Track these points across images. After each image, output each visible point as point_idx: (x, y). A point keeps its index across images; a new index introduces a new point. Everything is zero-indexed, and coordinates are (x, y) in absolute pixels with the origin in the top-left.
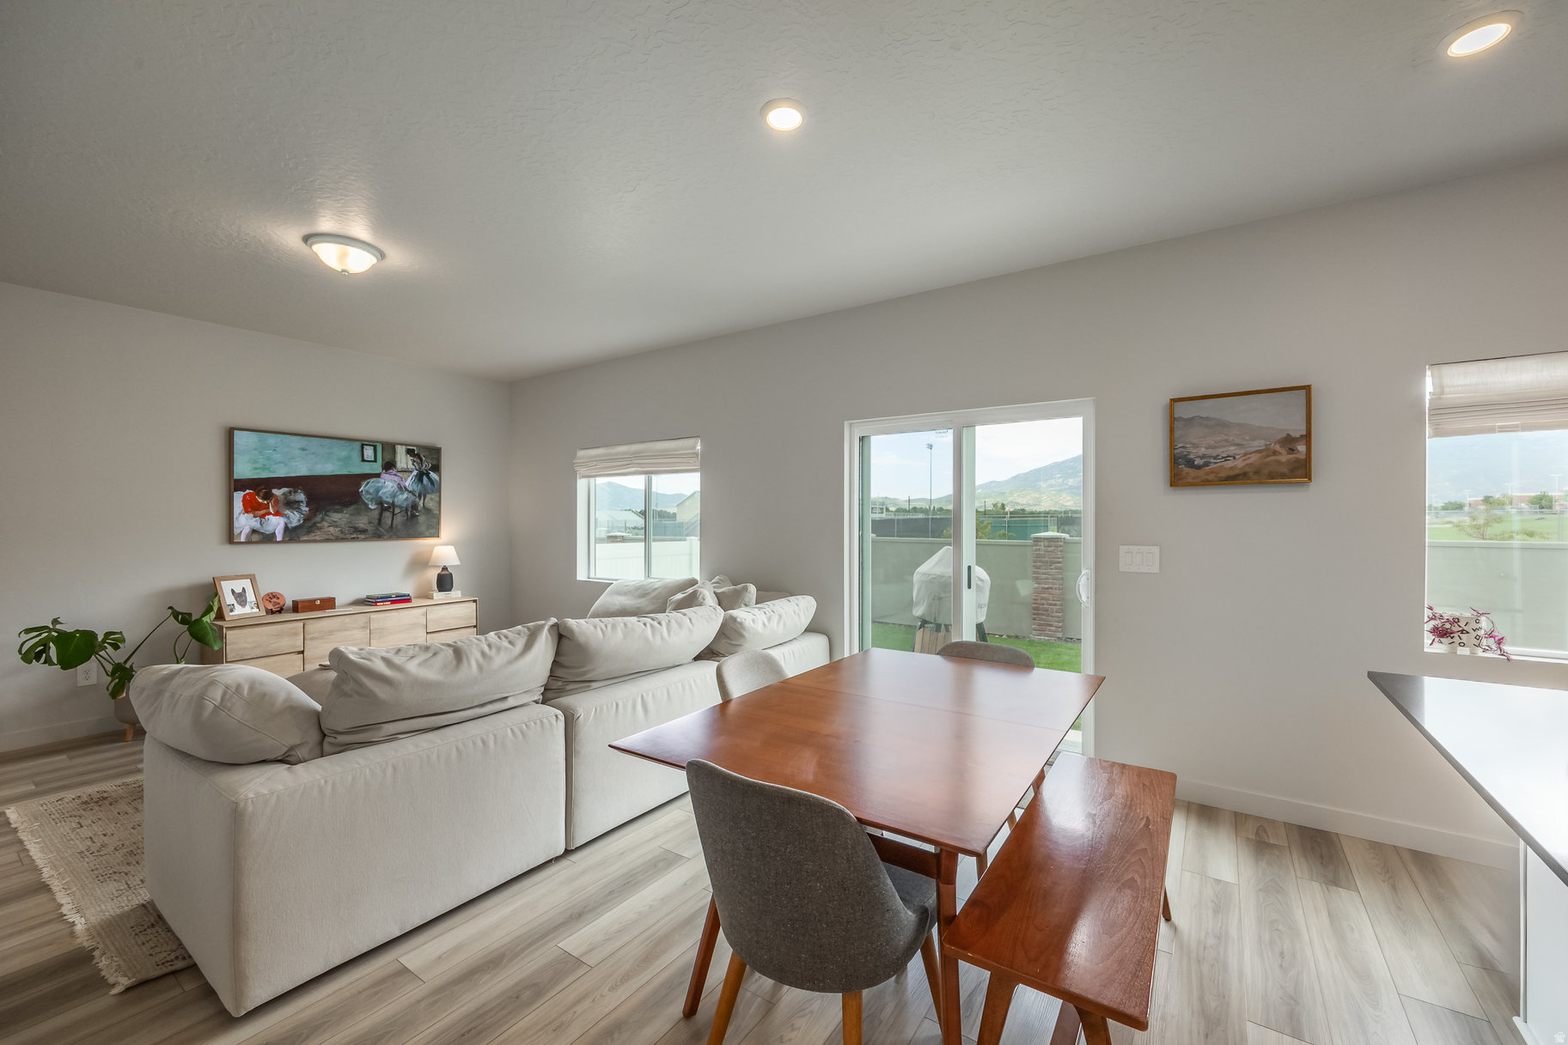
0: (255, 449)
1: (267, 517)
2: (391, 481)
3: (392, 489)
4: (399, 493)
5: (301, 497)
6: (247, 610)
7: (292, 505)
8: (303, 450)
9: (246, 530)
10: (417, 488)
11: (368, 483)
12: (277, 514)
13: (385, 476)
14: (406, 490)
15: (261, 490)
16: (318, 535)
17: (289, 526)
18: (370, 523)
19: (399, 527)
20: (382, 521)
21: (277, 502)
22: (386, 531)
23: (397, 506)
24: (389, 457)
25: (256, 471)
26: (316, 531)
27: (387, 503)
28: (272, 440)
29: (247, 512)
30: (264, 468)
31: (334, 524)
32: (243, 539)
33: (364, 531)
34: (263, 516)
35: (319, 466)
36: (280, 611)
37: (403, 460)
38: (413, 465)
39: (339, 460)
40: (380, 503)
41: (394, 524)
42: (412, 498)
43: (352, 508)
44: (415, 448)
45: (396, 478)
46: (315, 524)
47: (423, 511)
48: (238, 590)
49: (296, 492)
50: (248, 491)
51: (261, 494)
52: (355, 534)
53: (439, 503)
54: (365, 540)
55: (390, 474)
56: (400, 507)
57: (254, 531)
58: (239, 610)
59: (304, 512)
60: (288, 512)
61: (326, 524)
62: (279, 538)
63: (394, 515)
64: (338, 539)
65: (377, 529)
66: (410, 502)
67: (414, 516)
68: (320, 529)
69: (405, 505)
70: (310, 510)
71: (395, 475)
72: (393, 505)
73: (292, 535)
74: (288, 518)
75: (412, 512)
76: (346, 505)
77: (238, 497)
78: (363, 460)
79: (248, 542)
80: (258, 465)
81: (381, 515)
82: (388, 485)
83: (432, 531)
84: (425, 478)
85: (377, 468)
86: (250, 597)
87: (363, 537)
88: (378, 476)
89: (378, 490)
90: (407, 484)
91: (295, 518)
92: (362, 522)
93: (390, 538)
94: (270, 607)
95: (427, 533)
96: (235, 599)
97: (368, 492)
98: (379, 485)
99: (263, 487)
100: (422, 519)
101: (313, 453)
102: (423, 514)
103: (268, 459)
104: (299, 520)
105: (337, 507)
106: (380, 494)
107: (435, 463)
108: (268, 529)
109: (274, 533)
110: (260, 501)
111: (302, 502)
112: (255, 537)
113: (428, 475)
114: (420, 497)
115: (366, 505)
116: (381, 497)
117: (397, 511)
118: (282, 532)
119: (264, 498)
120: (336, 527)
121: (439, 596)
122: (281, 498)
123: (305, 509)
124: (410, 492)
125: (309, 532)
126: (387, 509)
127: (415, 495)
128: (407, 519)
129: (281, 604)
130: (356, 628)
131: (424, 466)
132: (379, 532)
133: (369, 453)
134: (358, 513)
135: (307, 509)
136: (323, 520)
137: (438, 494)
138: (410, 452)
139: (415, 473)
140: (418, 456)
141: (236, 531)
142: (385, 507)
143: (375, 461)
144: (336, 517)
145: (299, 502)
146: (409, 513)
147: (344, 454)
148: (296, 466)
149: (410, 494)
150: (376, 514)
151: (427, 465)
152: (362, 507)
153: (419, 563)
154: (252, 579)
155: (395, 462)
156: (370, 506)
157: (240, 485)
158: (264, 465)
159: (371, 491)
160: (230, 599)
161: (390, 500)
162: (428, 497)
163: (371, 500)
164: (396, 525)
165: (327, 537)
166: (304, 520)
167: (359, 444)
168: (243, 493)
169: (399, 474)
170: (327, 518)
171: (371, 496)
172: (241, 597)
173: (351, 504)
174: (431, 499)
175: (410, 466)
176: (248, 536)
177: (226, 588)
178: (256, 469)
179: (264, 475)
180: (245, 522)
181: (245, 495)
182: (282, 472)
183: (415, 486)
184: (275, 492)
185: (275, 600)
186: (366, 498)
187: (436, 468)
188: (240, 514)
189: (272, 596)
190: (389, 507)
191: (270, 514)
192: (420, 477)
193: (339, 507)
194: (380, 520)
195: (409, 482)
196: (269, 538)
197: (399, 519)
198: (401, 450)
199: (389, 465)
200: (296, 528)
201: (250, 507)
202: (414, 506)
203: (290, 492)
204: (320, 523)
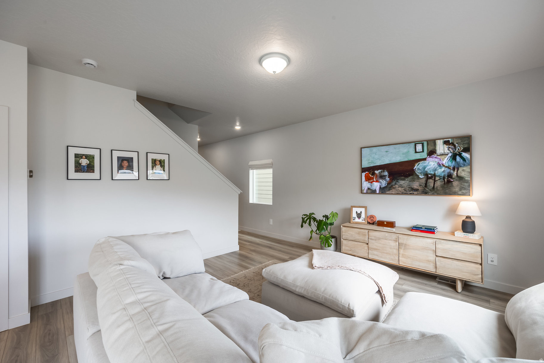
0: (369, 155)
1: (373, 183)
2: (433, 161)
3: (434, 166)
4: (438, 168)
5: (386, 173)
6: (360, 220)
7: (382, 177)
8: (387, 152)
9: (366, 188)
10: (452, 164)
11: (419, 164)
12: (377, 181)
13: (429, 159)
14: (444, 166)
15: (371, 172)
16: (393, 191)
17: (381, 187)
18: (420, 186)
19: (438, 188)
20: (428, 185)
21: (377, 176)
22: (430, 190)
23: (437, 176)
24: (431, 148)
25: (369, 164)
26: (393, 189)
27: (431, 174)
28: (374, 149)
29: (366, 181)
30: (372, 162)
31: (401, 186)
32: (365, 192)
33: (417, 190)
34: (371, 183)
35: (394, 158)
36: (373, 224)
37: (441, 148)
38: (449, 150)
39: (403, 154)
40: (426, 174)
41: (435, 186)
42: (448, 170)
43: (410, 178)
44: (450, 140)
45: (436, 160)
46: (392, 186)
47: (458, 179)
48: (359, 212)
49: (384, 171)
50: (366, 172)
51: (371, 173)
52: (412, 191)
53: (471, 173)
54: (417, 194)
55: (432, 158)
56: (439, 176)
57: (369, 189)
58: (357, 220)
59: (387, 181)
60: (381, 180)
61: (397, 186)
62: (378, 192)
63: (435, 181)
64: (403, 194)
65: (425, 189)
66: (446, 173)
67: (449, 182)
68: (394, 188)
69: (443, 175)
70: (390, 180)
71: (435, 158)
72: (435, 175)
73: (383, 191)
74: (381, 183)
75: (448, 180)
76: (407, 176)
77: (364, 174)
78: (416, 152)
79: (367, 193)
80: (370, 161)
81: (427, 181)
82: (431, 164)
83: (464, 191)
84: (458, 158)
85: (424, 155)
86: (363, 215)
87: (416, 193)
88: (425, 159)
89: (424, 168)
90: (444, 162)
91: (384, 183)
92: (416, 185)
93: (433, 194)
94: (369, 221)
95: (460, 193)
96: (357, 215)
97: (418, 169)
98: (425, 164)
99: (371, 170)
100: (455, 183)
101: (391, 153)
102: (457, 180)
103: (373, 158)
104: (385, 184)
105: (402, 177)
106: (426, 169)
107: (466, 146)
108: (373, 188)
109: (376, 190)
110: (371, 176)
111: (386, 176)
112: (369, 191)
113: (460, 155)
114: (454, 169)
115: (418, 176)
116: (426, 171)
117: (437, 178)
118: (379, 189)
119: (372, 175)
120: (402, 187)
122: (378, 175)
123: (388, 179)
124: (446, 167)
125: (389, 190)
126: (431, 178)
127: (450, 169)
128: (445, 183)
129: (374, 220)
130: (391, 240)
131: (457, 149)
132: (427, 191)
133: (419, 147)
134: (413, 180)
135: (389, 179)
136: (396, 184)
137: (469, 167)
138: (446, 143)
139: (450, 155)
140: (453, 144)
141: (363, 189)
142: (428, 177)
143: (423, 151)
144: (402, 182)
145: (385, 176)
146: (446, 180)
147: (405, 151)
148: (384, 160)
149: (447, 169)
150: (423, 181)
151: (459, 148)
152: (416, 177)
153: (452, 211)
154: (366, 208)
155: (436, 150)
156: (420, 177)
157: (363, 170)
158: (372, 161)
159: (421, 168)
160: (354, 215)
161: (433, 173)
162: (461, 169)
163: (421, 173)
164: (437, 187)
165: (398, 192)
166: (388, 184)
167: (413, 144)
168: (365, 173)
169: (438, 157)
170: (397, 183)
171: (421, 171)
172: (359, 215)
173: (409, 176)
174: (463, 170)
175: (447, 151)
176: (367, 191)
177: (355, 210)
178: (369, 163)
179: (372, 165)
180: (366, 185)
181: (365, 174)
182: (378, 163)
183: (450, 164)
184: (377, 172)
185: (372, 218)
186: (417, 172)
187: (467, 150)
188: (364, 181)
189: (372, 217)
190: (432, 177)
191: (374, 181)
192: (454, 157)
193: (404, 178)
194: (426, 184)
195: (446, 161)
196: (373, 192)
197: (439, 184)
198: (440, 143)
199: (432, 153)
200: (384, 188)
201: (368, 179)
202: (450, 176)
203: (382, 172)
204: (394, 185)
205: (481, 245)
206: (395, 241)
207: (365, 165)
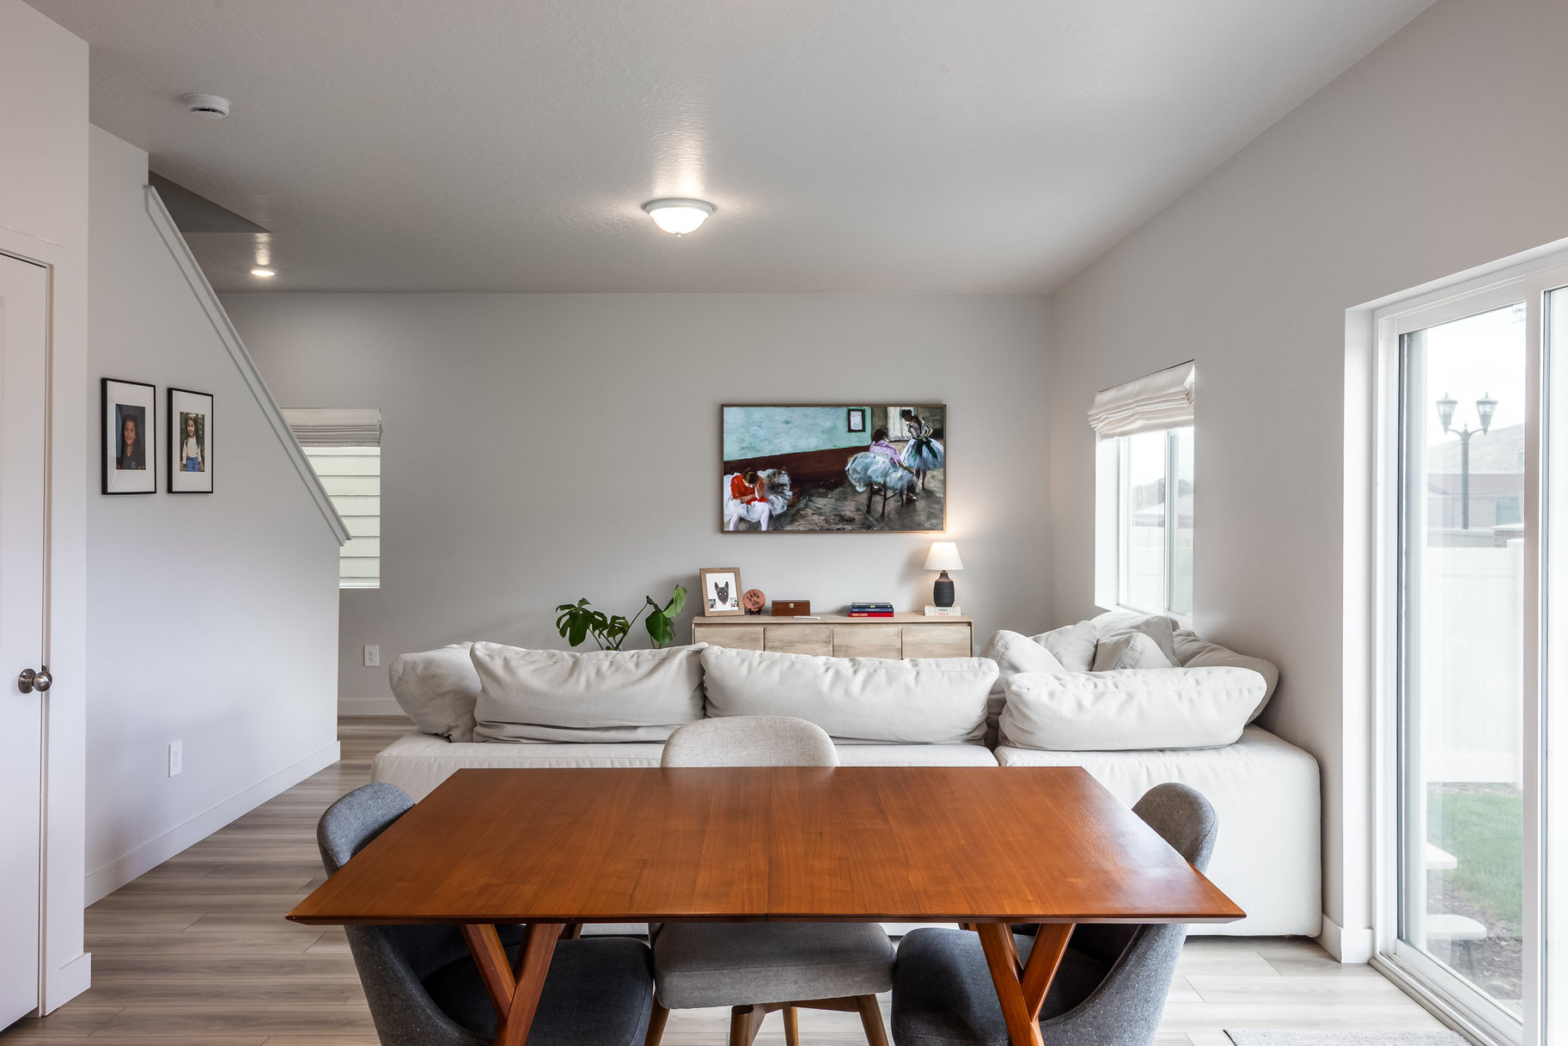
0: (743, 426)
1: (753, 503)
2: (882, 454)
3: (884, 466)
4: (891, 470)
5: (785, 479)
6: (727, 607)
7: (776, 488)
8: (787, 423)
9: (734, 519)
10: (914, 463)
11: (855, 459)
12: (762, 499)
13: (874, 448)
14: (901, 466)
15: (747, 473)
16: (801, 525)
17: (773, 513)
18: (858, 510)
19: (891, 516)
20: (872, 508)
21: (762, 485)
22: (876, 520)
23: (890, 488)
24: (879, 424)
25: (743, 452)
26: (800, 520)
27: (878, 484)
28: (757, 413)
29: (735, 497)
30: (750, 448)
31: (818, 512)
32: (731, 528)
33: (851, 521)
34: (749, 502)
35: (803, 441)
36: (759, 612)
37: (897, 426)
38: (910, 431)
39: (823, 432)
40: (869, 484)
41: (886, 511)
42: (908, 476)
43: (837, 491)
44: (912, 409)
45: (888, 451)
46: (798, 511)
47: (924, 495)
48: (721, 585)
49: (780, 473)
50: (736, 474)
51: (748, 477)
52: (840, 524)
53: (944, 482)
54: (852, 531)
55: (881, 445)
56: (893, 489)
57: (741, 519)
58: (720, 607)
59: (788, 498)
60: (772, 497)
61: (809, 511)
62: (764, 527)
63: (885, 499)
64: (823, 530)
65: (866, 518)
66: (905, 482)
67: (910, 501)
68: (803, 517)
69: (899, 487)
70: (793, 495)
71: (887, 446)
72: (884, 487)
73: (778, 523)
74: (773, 504)
75: (908, 495)
76: (831, 487)
77: (728, 479)
78: (850, 430)
79: (736, 532)
80: (745, 444)
81: (870, 499)
82: (877, 461)
83: (934, 521)
84: (925, 450)
85: (865, 439)
86: (732, 593)
87: (849, 527)
88: (866, 449)
89: (866, 469)
90: (902, 458)
91: (779, 504)
92: (849, 509)
93: (882, 530)
94: (750, 606)
95: (927, 524)
96: (718, 594)
97: (855, 470)
98: (868, 460)
99: (749, 469)
100: (921, 504)
101: (797, 426)
102: (922, 498)
103: (754, 436)
104: (783, 507)
105: (821, 490)
106: (869, 473)
107: (937, 426)
108: (753, 517)
109: (759, 521)
110: (747, 484)
111: (786, 485)
112: (743, 526)
113: (928, 444)
114: (918, 476)
115: (853, 487)
116: (870, 477)
117: (890, 493)
118: (766, 520)
119: (750, 482)
120: (821, 515)
121: (932, 612)
122: (766, 481)
123: (789, 493)
124: (905, 468)
125: (793, 521)
126: (877, 492)
127: (911, 473)
128: (902, 504)
129: (761, 603)
130: (817, 642)
131: (924, 432)
132: (870, 522)
133: (856, 419)
134: (843, 498)
135: (791, 493)
136: (806, 506)
137: (942, 470)
138: (905, 415)
139: (912, 442)
140: (916, 419)
141: (726, 519)
142: (876, 489)
143: (864, 430)
144: (820, 502)
145: (783, 485)
146: (904, 497)
147: (828, 424)
148: (780, 442)
149: (906, 472)
150: (864, 499)
151: (927, 430)
152: (849, 490)
153: (916, 565)
154: (736, 571)
155: (887, 429)
156: (858, 489)
157: (728, 467)
158: (750, 444)
159: (859, 469)
160: (712, 594)
161: (881, 480)
162: (929, 474)
163: (859, 481)
164: (889, 513)
165: (810, 527)
166: (788, 506)
167: (845, 410)
168: (732, 477)
169: (891, 445)
170: (811, 504)
171: (859, 476)
172: (723, 594)
173: (836, 487)
174: (933, 477)
175: (906, 434)
176: (736, 526)
178: (743, 448)
179: (750, 456)
180: (734, 509)
181: (733, 479)
182: (767, 451)
183: (912, 460)
184: (762, 474)
185: (755, 598)
186: (853, 478)
187: (939, 434)
188: (729, 500)
189: (754, 594)
190: (880, 490)
191: (755, 499)
192: (918, 449)
193: (824, 491)
194: (869, 506)
195: (905, 455)
196: (754, 528)
197: (892, 505)
198: (894, 413)
199: (880, 435)
200: (780, 516)
201: (740, 492)
202: (911, 488)
203: (774, 474)
204: (803, 510)
205: (970, 624)
206: (826, 642)
207: (733, 452)
